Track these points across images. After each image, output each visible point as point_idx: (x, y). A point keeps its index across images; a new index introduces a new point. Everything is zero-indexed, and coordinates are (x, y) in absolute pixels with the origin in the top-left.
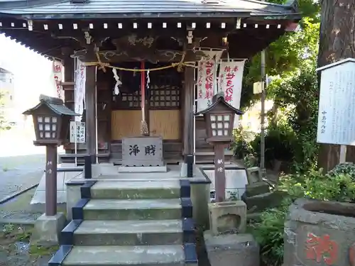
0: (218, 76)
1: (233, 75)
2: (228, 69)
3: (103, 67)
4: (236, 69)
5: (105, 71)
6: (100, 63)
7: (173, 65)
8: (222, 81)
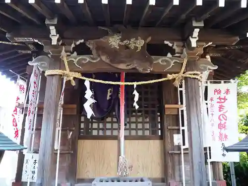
0: (206, 99)
1: (225, 99)
2: (218, 91)
3: (72, 78)
4: (227, 91)
5: (73, 83)
6: (67, 72)
7: (170, 77)
8: (212, 106)
